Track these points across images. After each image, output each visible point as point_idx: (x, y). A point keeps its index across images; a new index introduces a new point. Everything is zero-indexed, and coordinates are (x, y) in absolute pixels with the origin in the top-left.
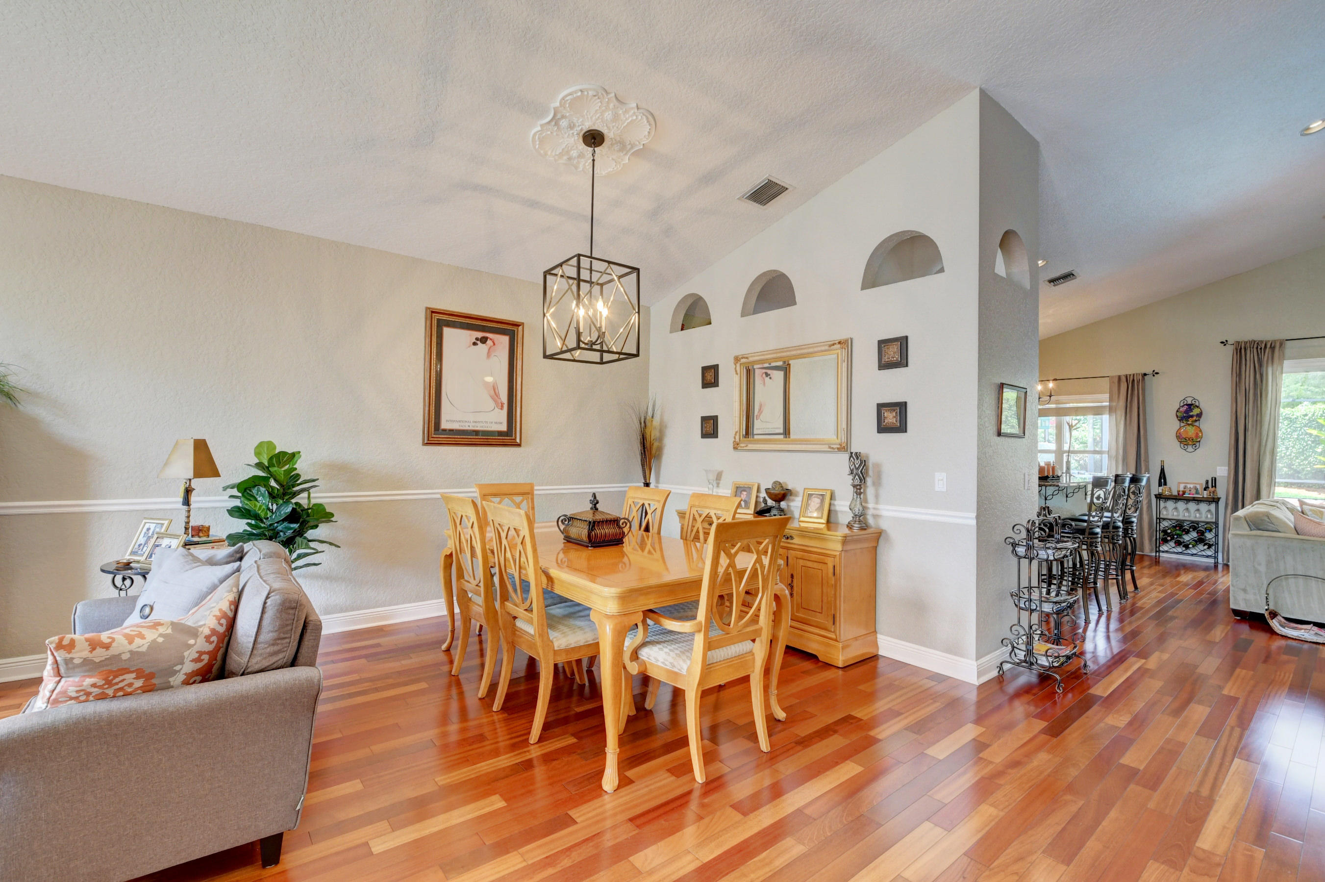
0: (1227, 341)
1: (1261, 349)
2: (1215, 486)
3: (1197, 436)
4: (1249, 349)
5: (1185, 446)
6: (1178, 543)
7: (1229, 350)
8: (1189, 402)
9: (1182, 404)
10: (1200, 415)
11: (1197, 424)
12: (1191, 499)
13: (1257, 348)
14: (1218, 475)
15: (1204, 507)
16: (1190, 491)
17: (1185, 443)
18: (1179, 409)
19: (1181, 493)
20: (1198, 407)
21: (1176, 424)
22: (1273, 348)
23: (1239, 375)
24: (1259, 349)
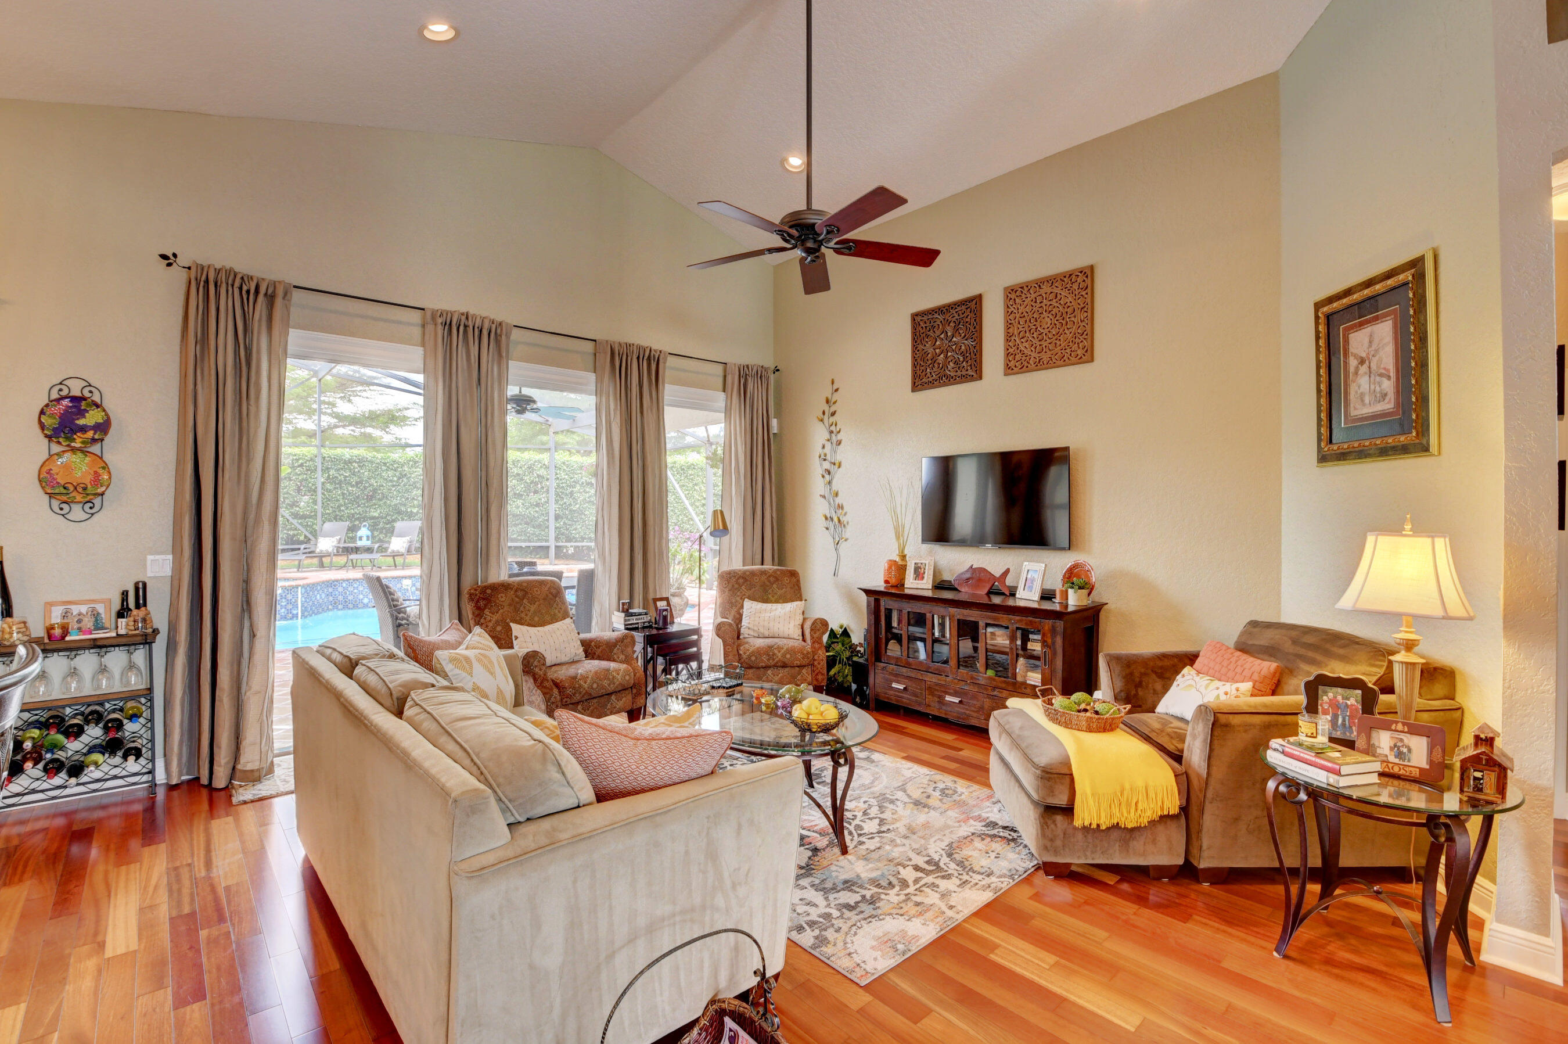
0: (175, 255)
1: (248, 292)
2: (145, 605)
3: (97, 480)
4: (224, 286)
5: (64, 506)
6: (53, 768)
7: (177, 277)
8: (76, 393)
9: (55, 395)
10: (103, 427)
11: (95, 449)
12: (87, 644)
13: (241, 288)
14: (149, 574)
15: (116, 659)
16: (79, 621)
17: (65, 498)
18: (47, 406)
19: (57, 632)
20: (98, 406)
21: (39, 448)
22: (271, 298)
23: (203, 341)
24: (244, 292)
